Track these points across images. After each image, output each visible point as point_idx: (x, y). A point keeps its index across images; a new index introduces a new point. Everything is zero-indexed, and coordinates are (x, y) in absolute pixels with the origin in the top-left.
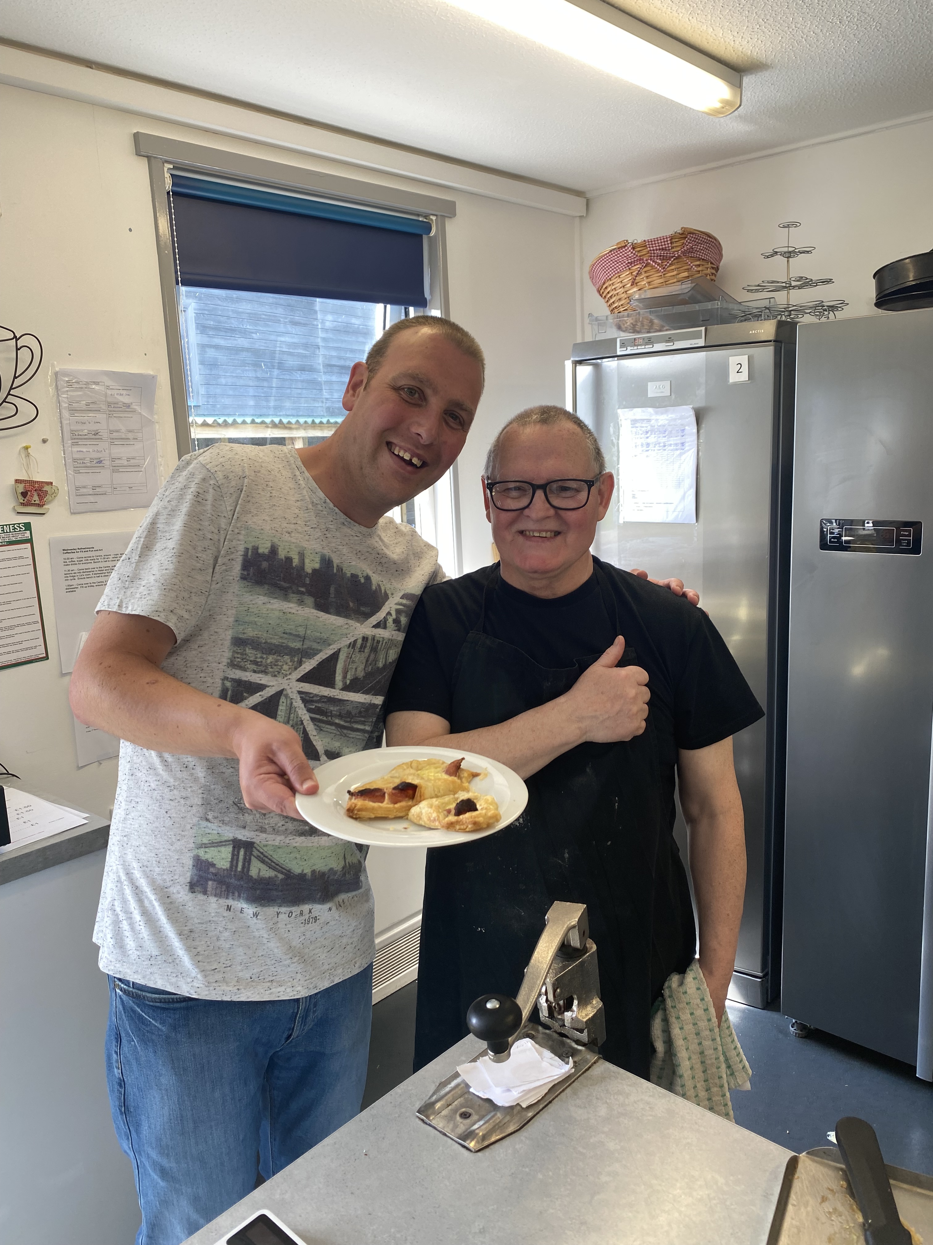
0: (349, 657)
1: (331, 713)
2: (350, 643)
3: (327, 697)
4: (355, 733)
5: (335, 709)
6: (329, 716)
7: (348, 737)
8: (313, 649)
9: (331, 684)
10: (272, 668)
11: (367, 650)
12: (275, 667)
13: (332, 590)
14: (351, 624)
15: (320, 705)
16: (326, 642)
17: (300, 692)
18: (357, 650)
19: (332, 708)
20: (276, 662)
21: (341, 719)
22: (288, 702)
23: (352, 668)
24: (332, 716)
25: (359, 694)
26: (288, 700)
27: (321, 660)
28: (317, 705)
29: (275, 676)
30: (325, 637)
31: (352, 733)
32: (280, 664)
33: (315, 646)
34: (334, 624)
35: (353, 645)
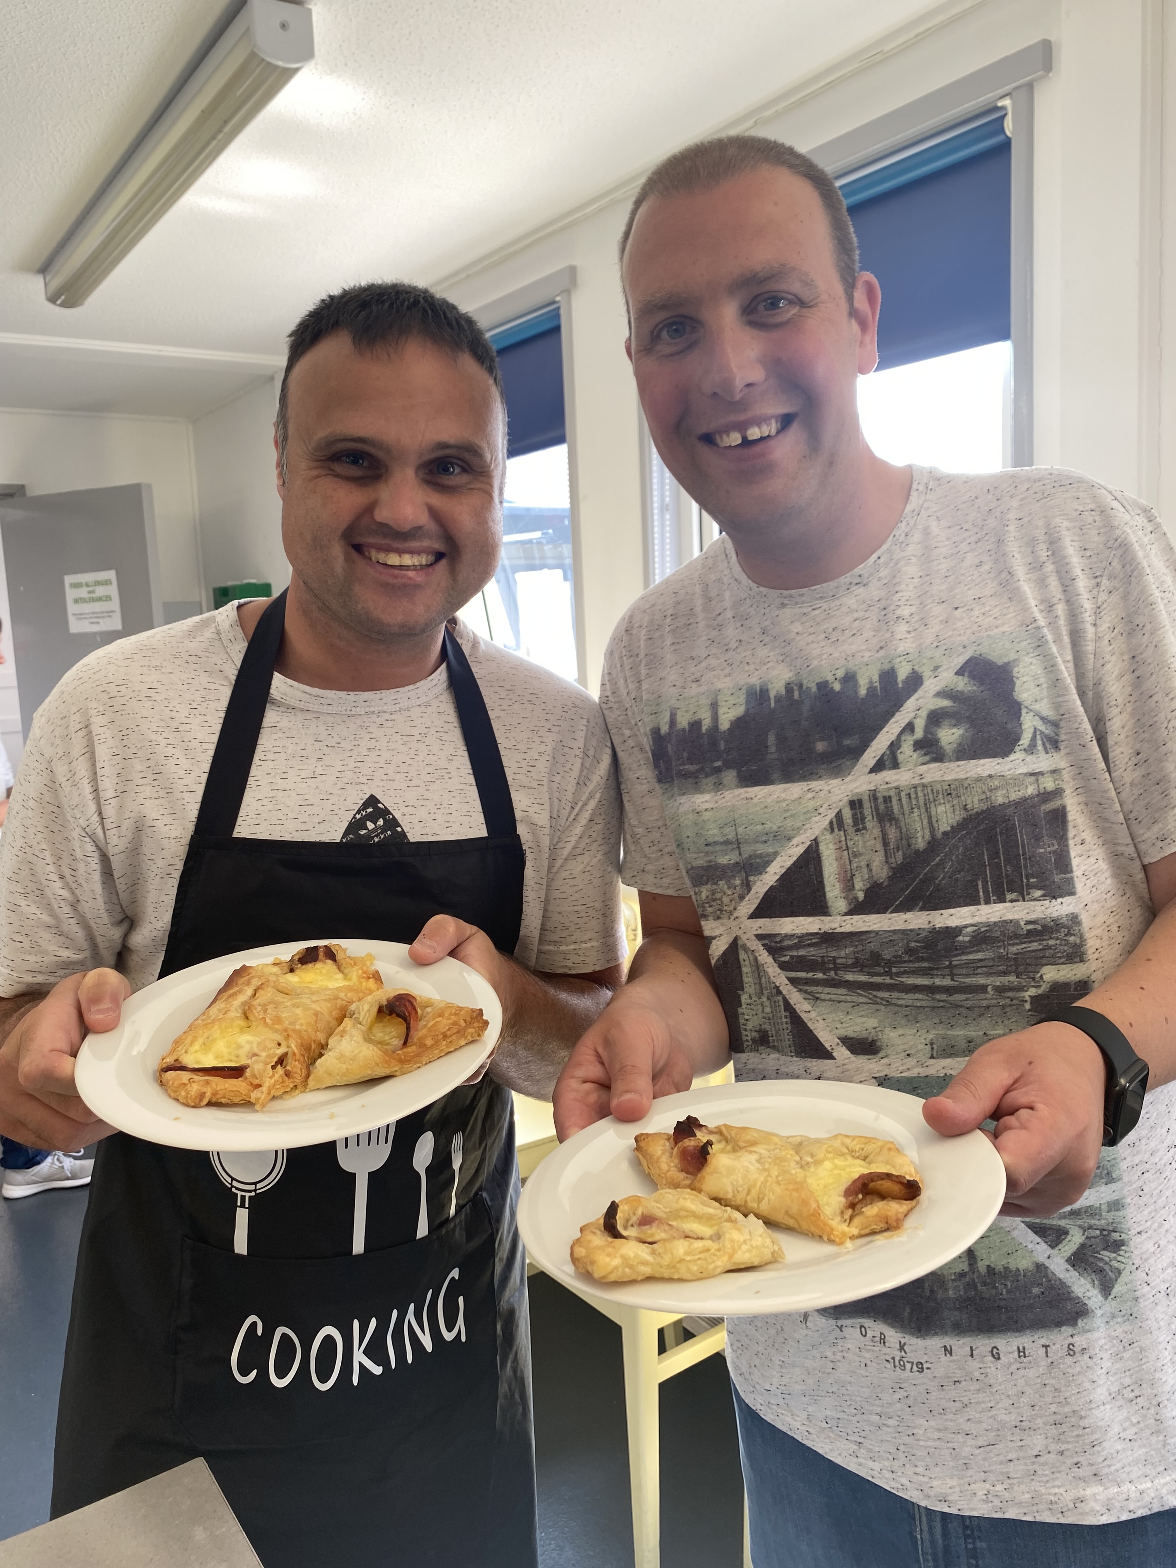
0: (843, 847)
1: (834, 963)
2: (831, 823)
3: (817, 934)
4: (910, 996)
5: (843, 953)
6: (831, 969)
7: (896, 1005)
8: (760, 856)
9: (820, 908)
10: (711, 906)
11: (871, 823)
12: (714, 904)
13: (771, 739)
14: (817, 789)
15: (802, 952)
16: (782, 837)
17: (759, 937)
18: (851, 830)
19: (834, 954)
20: (713, 894)
21: (861, 971)
22: (751, 958)
23: (859, 867)
24: (836, 969)
25: (888, 915)
26: (750, 953)
27: (784, 871)
28: (795, 953)
29: (719, 918)
30: (775, 828)
31: (903, 995)
32: (718, 896)
33: (761, 849)
34: (785, 800)
35: (837, 823)
